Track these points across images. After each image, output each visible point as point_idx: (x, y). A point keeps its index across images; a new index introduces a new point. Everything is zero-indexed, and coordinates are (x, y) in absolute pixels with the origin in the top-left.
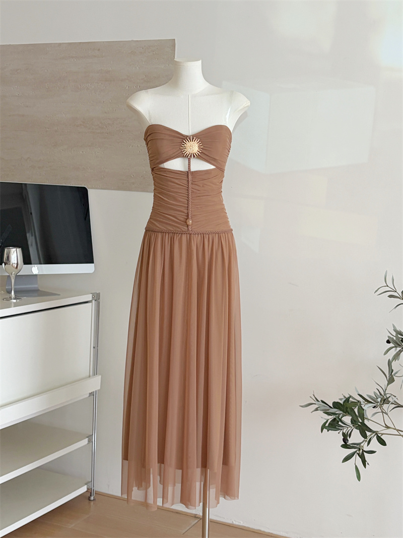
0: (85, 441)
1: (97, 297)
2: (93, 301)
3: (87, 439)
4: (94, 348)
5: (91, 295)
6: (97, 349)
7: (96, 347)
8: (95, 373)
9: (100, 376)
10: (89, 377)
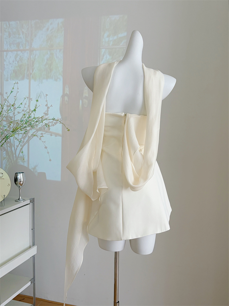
0: (29, 283)
1: (32, 201)
2: (31, 203)
3: (30, 282)
4: (32, 229)
5: (29, 200)
6: (34, 230)
7: (33, 229)
8: (34, 245)
9: (36, 246)
10: (30, 247)
